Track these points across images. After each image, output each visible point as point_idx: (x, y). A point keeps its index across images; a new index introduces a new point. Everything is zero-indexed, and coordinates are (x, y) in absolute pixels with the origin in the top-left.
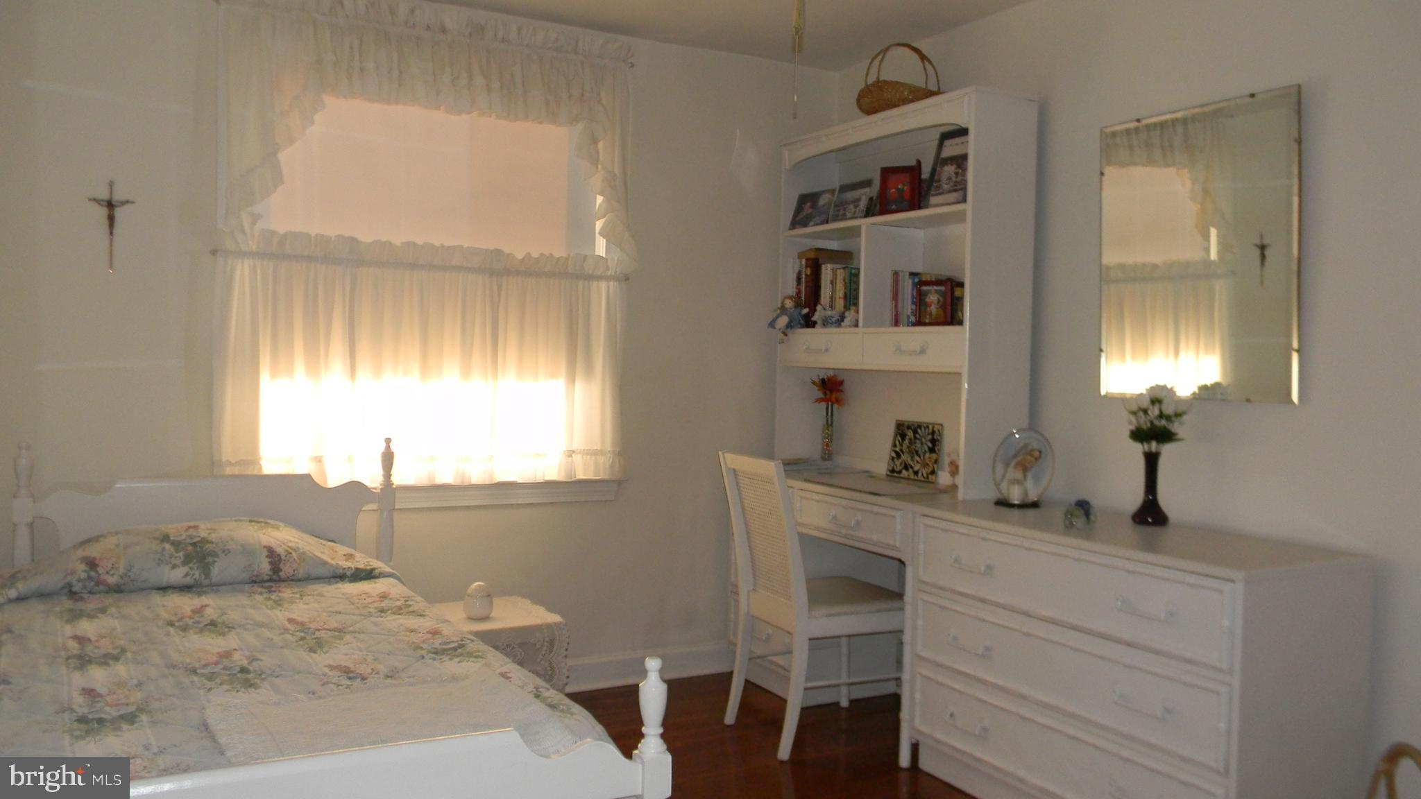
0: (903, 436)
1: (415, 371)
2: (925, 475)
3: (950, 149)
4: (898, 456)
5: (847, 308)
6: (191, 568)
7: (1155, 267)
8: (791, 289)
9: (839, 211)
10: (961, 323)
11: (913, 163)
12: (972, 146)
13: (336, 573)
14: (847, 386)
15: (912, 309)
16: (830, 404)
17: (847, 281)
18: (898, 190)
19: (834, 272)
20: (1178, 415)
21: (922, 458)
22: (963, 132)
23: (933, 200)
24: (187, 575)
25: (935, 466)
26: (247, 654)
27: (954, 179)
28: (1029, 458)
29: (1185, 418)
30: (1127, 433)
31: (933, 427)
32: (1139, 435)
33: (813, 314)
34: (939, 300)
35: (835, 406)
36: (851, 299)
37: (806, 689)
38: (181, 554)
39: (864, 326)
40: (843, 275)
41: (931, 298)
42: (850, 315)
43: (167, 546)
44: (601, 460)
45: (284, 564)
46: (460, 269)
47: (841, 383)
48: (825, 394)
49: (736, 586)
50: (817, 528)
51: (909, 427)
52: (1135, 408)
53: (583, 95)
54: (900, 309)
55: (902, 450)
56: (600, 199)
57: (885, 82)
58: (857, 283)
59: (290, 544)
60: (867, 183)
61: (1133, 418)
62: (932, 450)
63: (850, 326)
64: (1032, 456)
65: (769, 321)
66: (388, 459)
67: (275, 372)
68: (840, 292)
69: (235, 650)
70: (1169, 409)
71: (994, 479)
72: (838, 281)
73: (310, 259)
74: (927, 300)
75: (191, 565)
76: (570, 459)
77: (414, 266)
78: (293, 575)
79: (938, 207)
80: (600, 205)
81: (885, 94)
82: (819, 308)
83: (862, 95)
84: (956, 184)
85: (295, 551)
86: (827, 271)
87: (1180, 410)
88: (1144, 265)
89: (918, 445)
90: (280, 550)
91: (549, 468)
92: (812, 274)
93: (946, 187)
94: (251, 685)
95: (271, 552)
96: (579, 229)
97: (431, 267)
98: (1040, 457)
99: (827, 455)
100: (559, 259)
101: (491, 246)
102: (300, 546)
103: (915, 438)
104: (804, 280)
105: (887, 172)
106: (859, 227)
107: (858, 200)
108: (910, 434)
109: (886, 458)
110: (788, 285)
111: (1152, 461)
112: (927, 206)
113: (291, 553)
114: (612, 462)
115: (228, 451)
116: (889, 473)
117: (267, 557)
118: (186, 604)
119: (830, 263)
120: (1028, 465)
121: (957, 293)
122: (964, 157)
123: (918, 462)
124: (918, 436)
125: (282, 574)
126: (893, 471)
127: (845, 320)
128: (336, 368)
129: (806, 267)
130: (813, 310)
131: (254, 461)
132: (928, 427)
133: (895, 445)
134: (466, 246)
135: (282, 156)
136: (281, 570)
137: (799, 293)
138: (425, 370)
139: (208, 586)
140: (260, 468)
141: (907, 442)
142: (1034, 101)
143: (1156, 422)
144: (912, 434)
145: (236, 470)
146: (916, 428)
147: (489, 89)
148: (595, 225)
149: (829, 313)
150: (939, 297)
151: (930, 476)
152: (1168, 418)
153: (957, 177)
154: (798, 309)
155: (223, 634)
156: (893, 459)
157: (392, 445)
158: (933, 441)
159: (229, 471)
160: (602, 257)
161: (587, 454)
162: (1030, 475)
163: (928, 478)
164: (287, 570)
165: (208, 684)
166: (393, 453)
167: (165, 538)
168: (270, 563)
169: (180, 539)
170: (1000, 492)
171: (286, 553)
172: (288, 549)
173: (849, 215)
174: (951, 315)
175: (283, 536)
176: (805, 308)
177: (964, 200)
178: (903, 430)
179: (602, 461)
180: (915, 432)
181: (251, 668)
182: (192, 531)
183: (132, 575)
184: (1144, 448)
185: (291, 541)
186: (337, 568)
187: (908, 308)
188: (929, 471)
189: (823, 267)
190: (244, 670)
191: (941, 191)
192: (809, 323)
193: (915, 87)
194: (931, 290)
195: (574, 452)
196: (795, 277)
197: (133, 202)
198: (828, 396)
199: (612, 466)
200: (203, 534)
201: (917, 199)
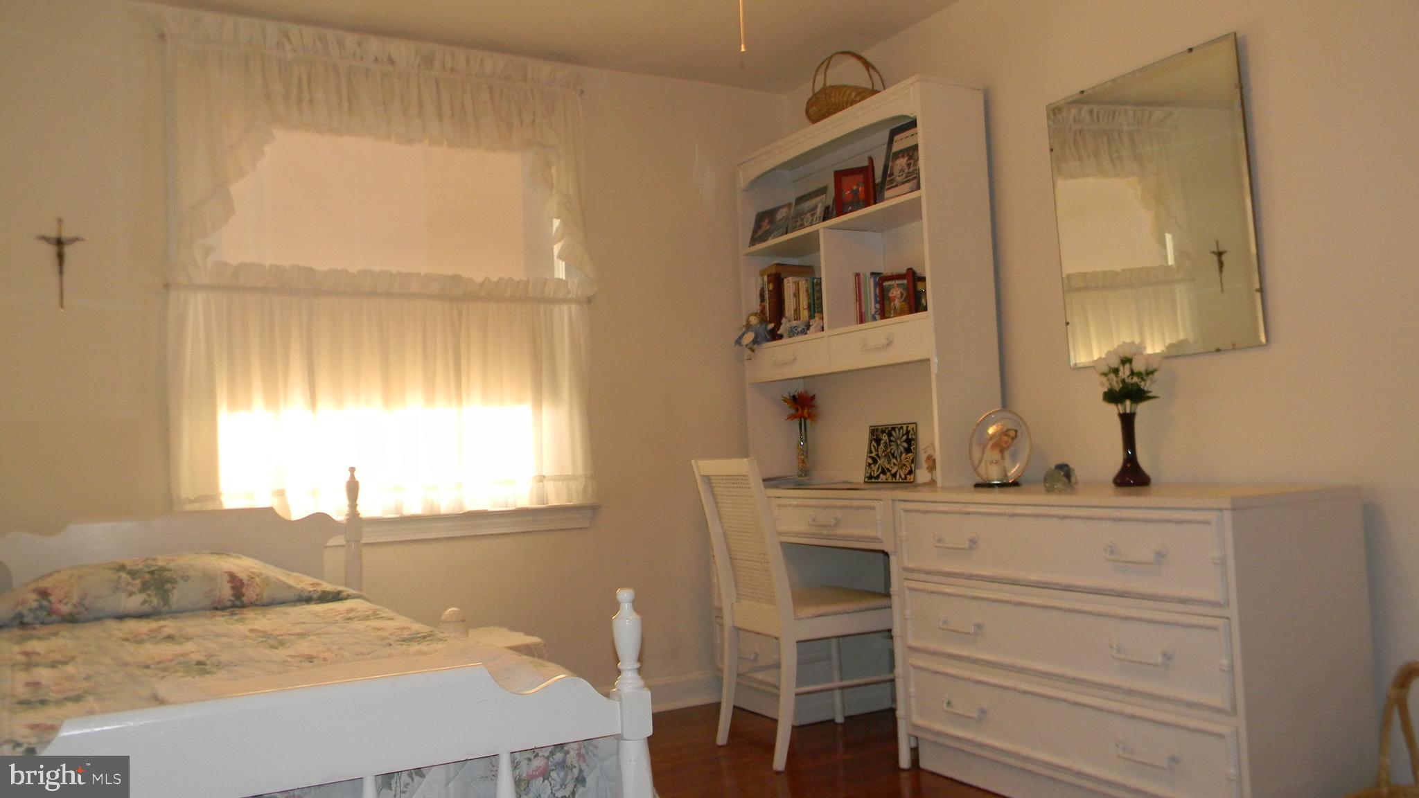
0: (878, 441)
1: (377, 399)
2: (903, 476)
3: (901, 143)
4: (875, 461)
5: (811, 317)
6: (149, 596)
7: (1115, 274)
8: (755, 306)
9: (797, 221)
10: (925, 309)
11: (865, 163)
12: (921, 136)
13: (301, 596)
14: (818, 401)
15: (875, 308)
16: (803, 420)
17: (810, 291)
18: (852, 191)
19: (797, 284)
20: (1149, 373)
21: (899, 459)
22: (912, 124)
23: (887, 194)
24: (145, 602)
25: (913, 465)
26: (205, 654)
27: (906, 171)
28: (1006, 438)
29: (1156, 374)
30: (1101, 396)
31: (907, 427)
32: (1112, 397)
33: (779, 329)
34: (902, 294)
35: (808, 422)
36: (815, 307)
37: (797, 695)
38: (138, 582)
39: (829, 329)
40: (805, 286)
41: (894, 292)
42: (815, 323)
43: (123, 575)
44: (573, 485)
45: (247, 589)
46: (418, 296)
47: (813, 398)
48: (797, 410)
49: (720, 610)
50: (798, 534)
51: (883, 432)
52: (1106, 369)
53: (534, 121)
54: (863, 310)
55: (877, 455)
56: (556, 223)
57: (832, 87)
58: (820, 291)
59: (253, 570)
60: (822, 191)
61: (1104, 379)
62: (908, 450)
63: (816, 332)
64: (1008, 436)
65: (735, 340)
66: (353, 489)
67: (233, 405)
68: (804, 303)
69: (192, 652)
70: (1139, 366)
71: (972, 464)
72: (801, 294)
73: (265, 290)
74: (890, 295)
75: (149, 592)
76: (541, 484)
77: (373, 294)
78: (257, 600)
79: (893, 199)
80: (557, 230)
81: (833, 100)
82: (784, 321)
83: (810, 104)
84: (909, 174)
85: (258, 576)
86: (789, 284)
87: (1151, 369)
88: (1105, 273)
89: (894, 447)
90: (243, 576)
91: (521, 495)
92: (774, 289)
93: (899, 179)
94: (208, 673)
95: (233, 578)
96: (537, 253)
97: (388, 295)
98: (1016, 435)
99: (805, 471)
100: (519, 282)
101: (450, 272)
102: (263, 571)
103: (890, 441)
104: (767, 296)
105: (840, 175)
106: (817, 232)
107: (815, 208)
108: (885, 438)
109: (863, 465)
110: (753, 304)
111: (1128, 422)
112: (883, 200)
113: (253, 578)
114: (585, 487)
115: (186, 487)
116: (866, 480)
117: (229, 582)
118: (143, 626)
119: (792, 276)
120: (1005, 446)
121: (920, 287)
122: (915, 148)
123: (894, 464)
124: (892, 438)
125: (244, 599)
126: (870, 477)
127: (811, 328)
128: (296, 400)
129: (769, 282)
130: (778, 324)
131: (215, 496)
132: (902, 428)
133: (871, 452)
134: (423, 273)
135: (235, 189)
136: (243, 595)
137: (763, 311)
138: (387, 399)
139: (167, 613)
140: (221, 503)
141: (882, 446)
142: (979, 90)
143: (1128, 381)
144: (886, 437)
145: (196, 507)
146: (890, 431)
147: (440, 116)
148: (553, 249)
149: (794, 323)
150: (901, 290)
151: (908, 477)
152: (1139, 375)
153: (909, 168)
154: (764, 326)
155: (181, 643)
156: (870, 465)
157: (356, 474)
158: (909, 441)
159: (188, 507)
160: (562, 279)
161: (559, 480)
162: (1007, 454)
163: (906, 478)
164: (250, 594)
165: (161, 674)
166: (357, 482)
167: (122, 568)
168: (233, 588)
169: (138, 567)
170: (978, 475)
171: (248, 578)
172: (250, 574)
173: (806, 224)
174: (915, 303)
175: (242, 565)
176: (770, 322)
177: (918, 187)
178: (876, 434)
179: (574, 487)
180: (890, 435)
181: (208, 662)
182: (150, 562)
183: (86, 603)
184: (1118, 410)
185: (253, 567)
186: (302, 591)
187: (872, 306)
188: (907, 472)
189: (785, 280)
190: (199, 663)
191: (894, 184)
192: (774, 336)
193: (860, 88)
194: (893, 285)
195: (544, 477)
196: (758, 294)
197: (83, 240)
198: (800, 412)
199: (585, 490)
200: (161, 563)
201: (873, 194)
